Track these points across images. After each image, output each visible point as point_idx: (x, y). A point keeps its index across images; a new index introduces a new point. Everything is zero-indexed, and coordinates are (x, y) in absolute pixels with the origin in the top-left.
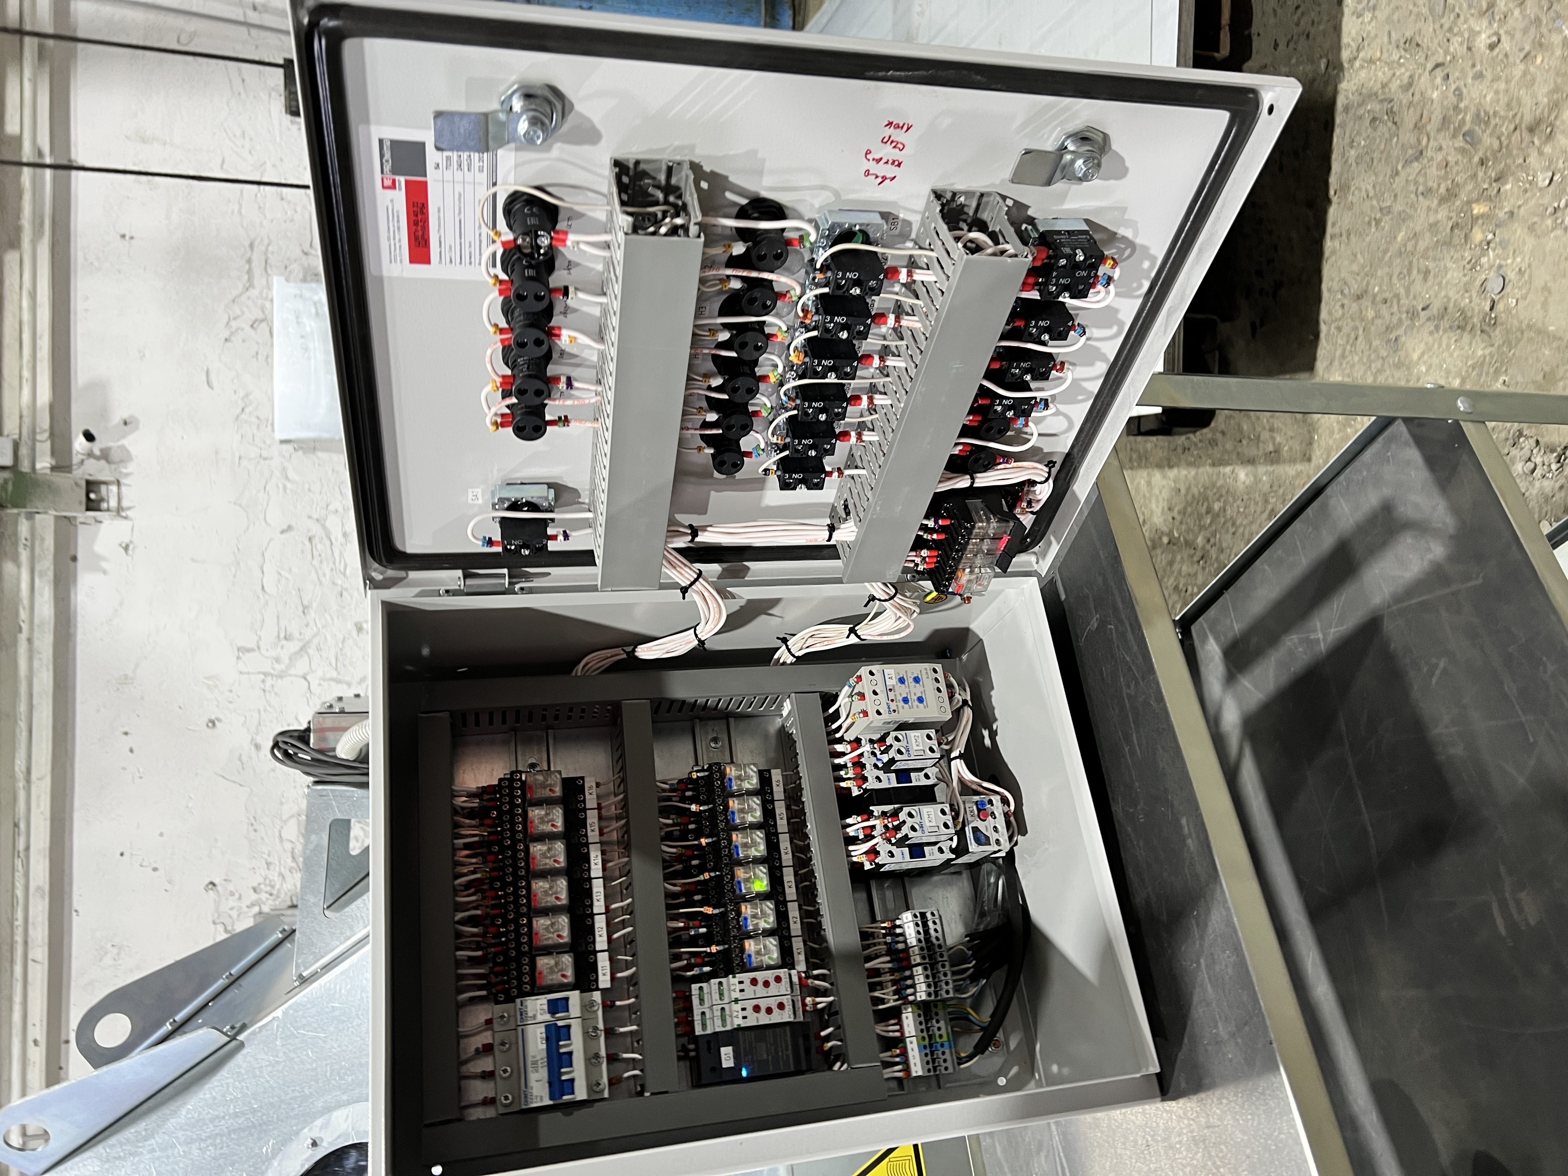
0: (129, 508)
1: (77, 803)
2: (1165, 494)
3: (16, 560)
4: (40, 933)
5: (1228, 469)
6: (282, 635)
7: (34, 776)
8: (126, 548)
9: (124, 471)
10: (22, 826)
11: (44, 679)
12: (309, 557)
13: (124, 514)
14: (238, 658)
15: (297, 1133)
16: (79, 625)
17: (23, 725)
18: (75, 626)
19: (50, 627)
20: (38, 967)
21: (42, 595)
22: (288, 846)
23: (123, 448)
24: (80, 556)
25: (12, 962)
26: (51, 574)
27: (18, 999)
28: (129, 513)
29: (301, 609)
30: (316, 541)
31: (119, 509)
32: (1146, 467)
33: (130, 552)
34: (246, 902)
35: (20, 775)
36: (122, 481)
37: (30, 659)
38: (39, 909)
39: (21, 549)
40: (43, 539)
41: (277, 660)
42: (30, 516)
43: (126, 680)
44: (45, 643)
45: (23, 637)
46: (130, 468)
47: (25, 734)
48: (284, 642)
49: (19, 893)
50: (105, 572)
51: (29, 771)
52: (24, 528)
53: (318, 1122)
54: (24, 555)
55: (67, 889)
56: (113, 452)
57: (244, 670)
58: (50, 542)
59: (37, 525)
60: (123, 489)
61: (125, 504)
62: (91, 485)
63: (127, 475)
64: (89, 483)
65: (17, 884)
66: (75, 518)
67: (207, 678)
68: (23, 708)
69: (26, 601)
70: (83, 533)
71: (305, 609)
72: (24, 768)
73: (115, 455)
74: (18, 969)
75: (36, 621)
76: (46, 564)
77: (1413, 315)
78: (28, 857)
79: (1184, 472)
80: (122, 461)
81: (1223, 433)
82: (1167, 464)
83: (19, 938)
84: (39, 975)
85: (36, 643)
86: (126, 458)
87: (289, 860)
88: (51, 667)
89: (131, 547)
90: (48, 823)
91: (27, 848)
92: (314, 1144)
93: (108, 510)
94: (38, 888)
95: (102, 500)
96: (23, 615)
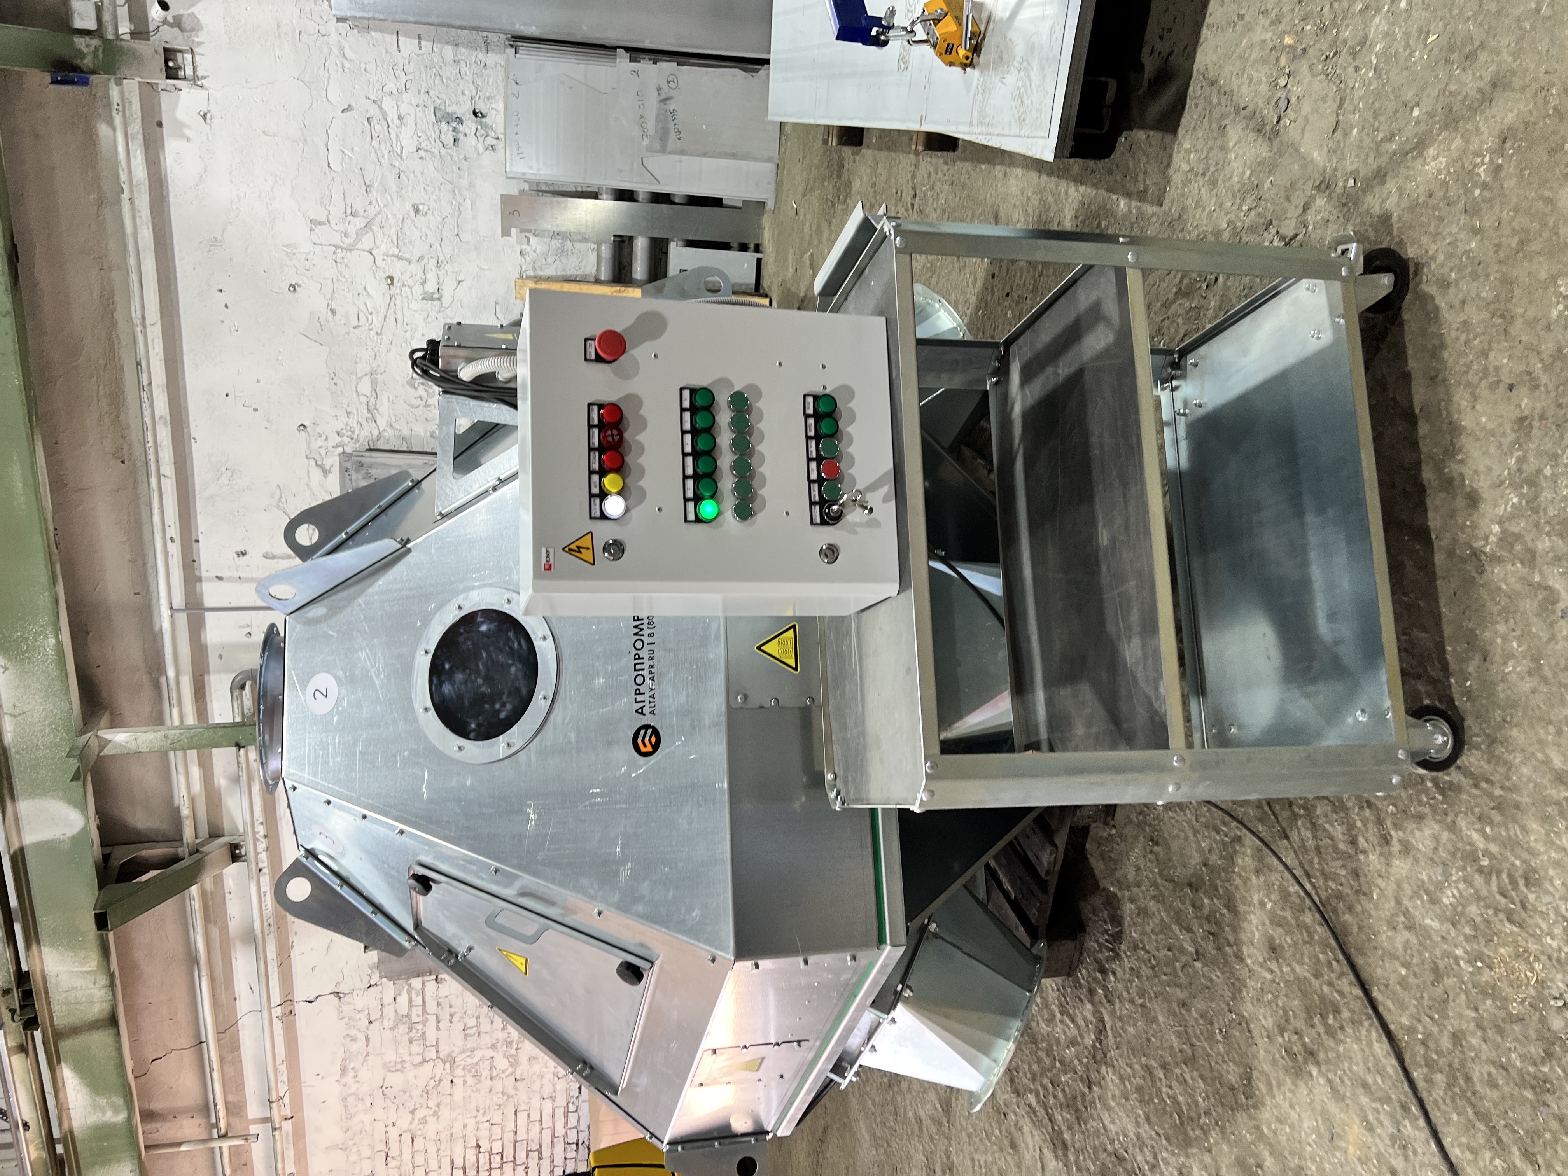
0: (204, 78)
1: (185, 349)
2: (1075, 205)
3: (111, 123)
4: (166, 454)
5: (1115, 197)
6: (349, 212)
7: (148, 322)
8: (205, 117)
9: (196, 40)
10: (144, 364)
11: (146, 235)
12: (369, 138)
13: (199, 83)
14: (311, 230)
15: (449, 601)
16: (170, 188)
17: (134, 277)
18: (167, 188)
19: (145, 187)
20: (169, 481)
21: (135, 157)
22: (364, 399)
23: (192, 15)
24: (164, 123)
25: (148, 475)
26: (140, 136)
27: (156, 505)
28: (204, 82)
29: (364, 188)
30: (374, 121)
31: (195, 79)
32: (1067, 179)
33: (208, 121)
34: (331, 443)
35: (137, 321)
36: (195, 50)
37: (134, 218)
38: (164, 434)
39: (114, 113)
40: (130, 103)
41: (346, 234)
42: (119, 83)
43: (215, 242)
44: (143, 202)
45: (125, 196)
46: (201, 37)
47: (136, 285)
48: (350, 218)
49: (148, 420)
50: (188, 140)
51: (143, 318)
52: (114, 92)
53: (461, 597)
54: (118, 120)
55: (184, 419)
56: (184, 20)
57: (318, 242)
58: (136, 106)
59: (126, 91)
60: (197, 57)
61: (200, 73)
62: (169, 54)
63: (199, 44)
64: (166, 50)
65: (145, 413)
66: (157, 84)
67: (287, 246)
68: (132, 261)
69: (123, 163)
70: (165, 99)
71: (368, 189)
72: (139, 315)
73: (187, 23)
74: (154, 481)
75: (134, 183)
76: (136, 128)
77: (1237, 110)
78: (151, 391)
79: (1089, 190)
80: (193, 30)
81: (1117, 166)
82: (1079, 180)
83: (151, 457)
84: (169, 486)
85: (137, 202)
86: (197, 27)
87: (366, 411)
88: (150, 225)
89: (209, 116)
90: (163, 363)
91: (150, 384)
92: (460, 608)
93: (185, 78)
94: (161, 417)
95: (178, 68)
96: (123, 177)
